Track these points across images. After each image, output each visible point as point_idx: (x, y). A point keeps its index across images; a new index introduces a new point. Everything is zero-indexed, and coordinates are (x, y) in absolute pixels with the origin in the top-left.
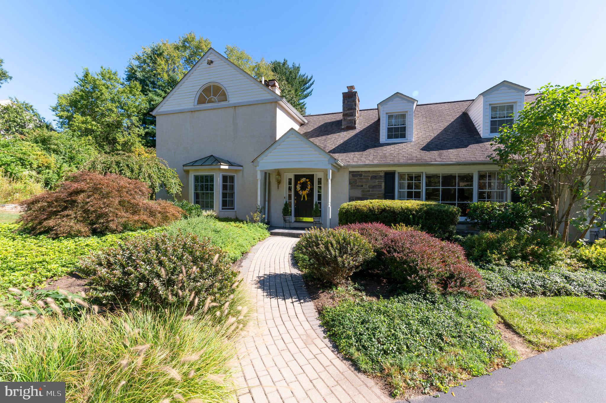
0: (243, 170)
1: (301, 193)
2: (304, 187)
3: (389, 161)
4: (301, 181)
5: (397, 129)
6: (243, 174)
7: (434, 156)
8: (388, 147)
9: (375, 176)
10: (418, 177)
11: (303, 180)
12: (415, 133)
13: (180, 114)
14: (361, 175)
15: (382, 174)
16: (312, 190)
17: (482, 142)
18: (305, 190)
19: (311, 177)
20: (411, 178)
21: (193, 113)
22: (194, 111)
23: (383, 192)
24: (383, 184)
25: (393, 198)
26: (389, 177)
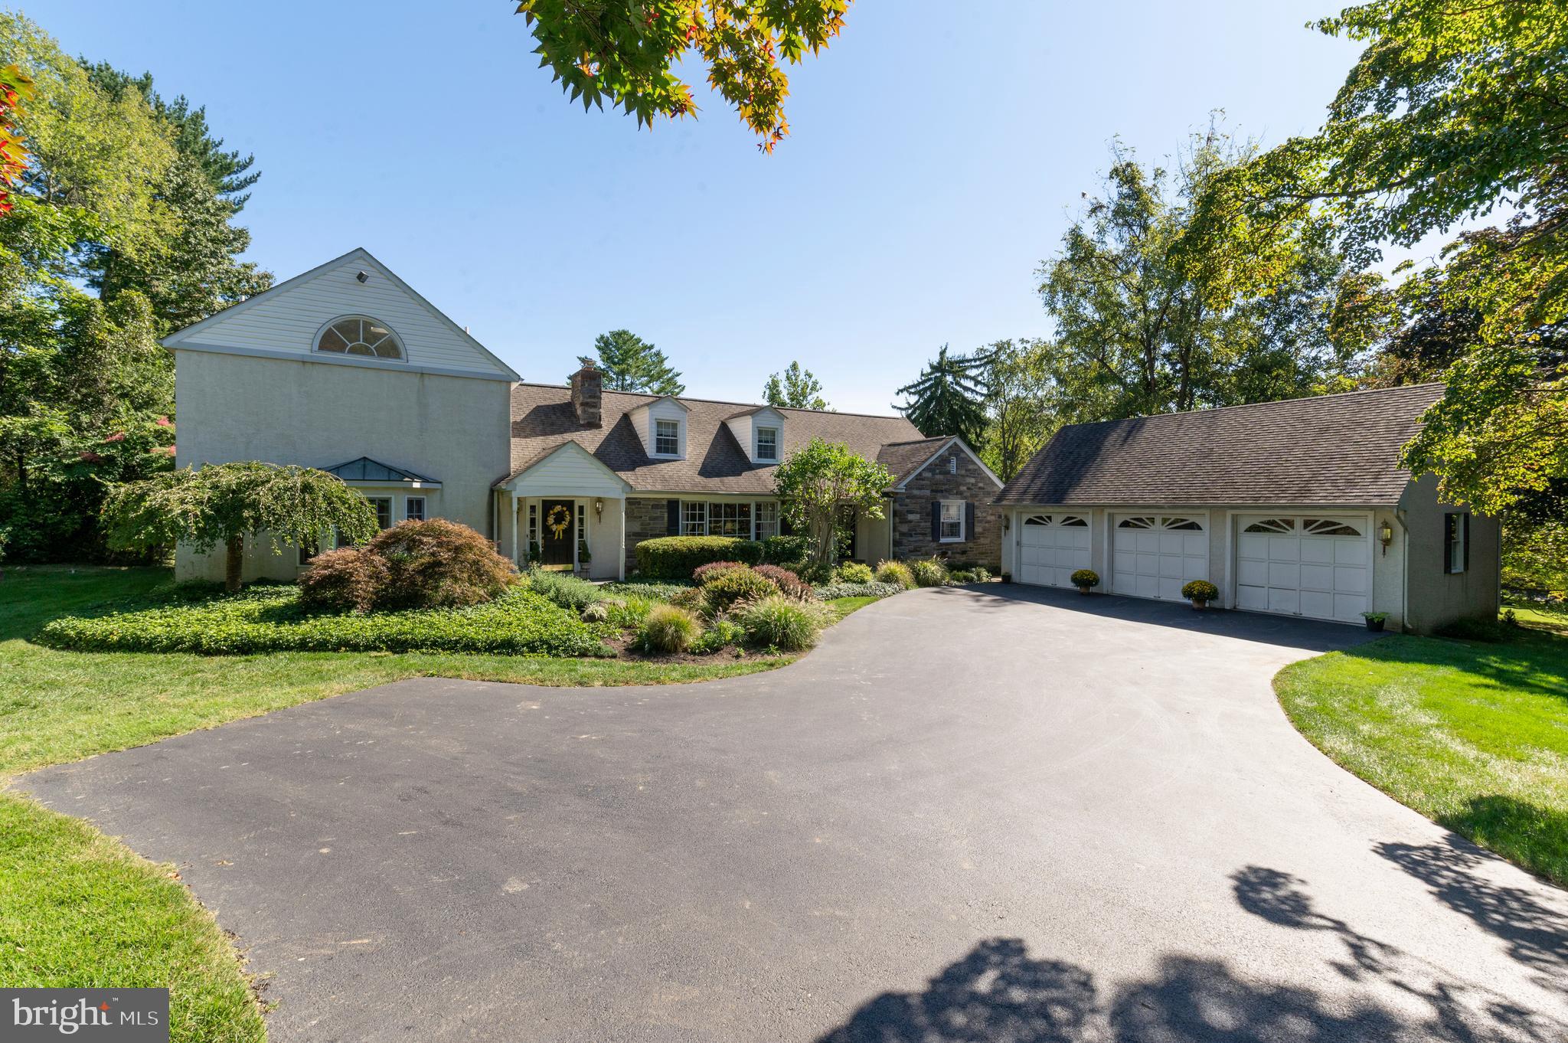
0: (442, 490)
1: (554, 528)
2: (559, 519)
3: (672, 486)
4: (556, 511)
5: (667, 442)
6: (442, 495)
7: (714, 483)
8: (663, 466)
9: (656, 505)
10: (701, 507)
11: (558, 508)
12: (689, 449)
13: (263, 361)
14: (639, 503)
15: (665, 503)
16: (572, 523)
17: (753, 469)
18: (560, 523)
19: (569, 504)
20: (693, 507)
21: (308, 366)
22: (313, 363)
23: (666, 525)
24: (666, 515)
25: (677, 534)
26: (673, 505)
